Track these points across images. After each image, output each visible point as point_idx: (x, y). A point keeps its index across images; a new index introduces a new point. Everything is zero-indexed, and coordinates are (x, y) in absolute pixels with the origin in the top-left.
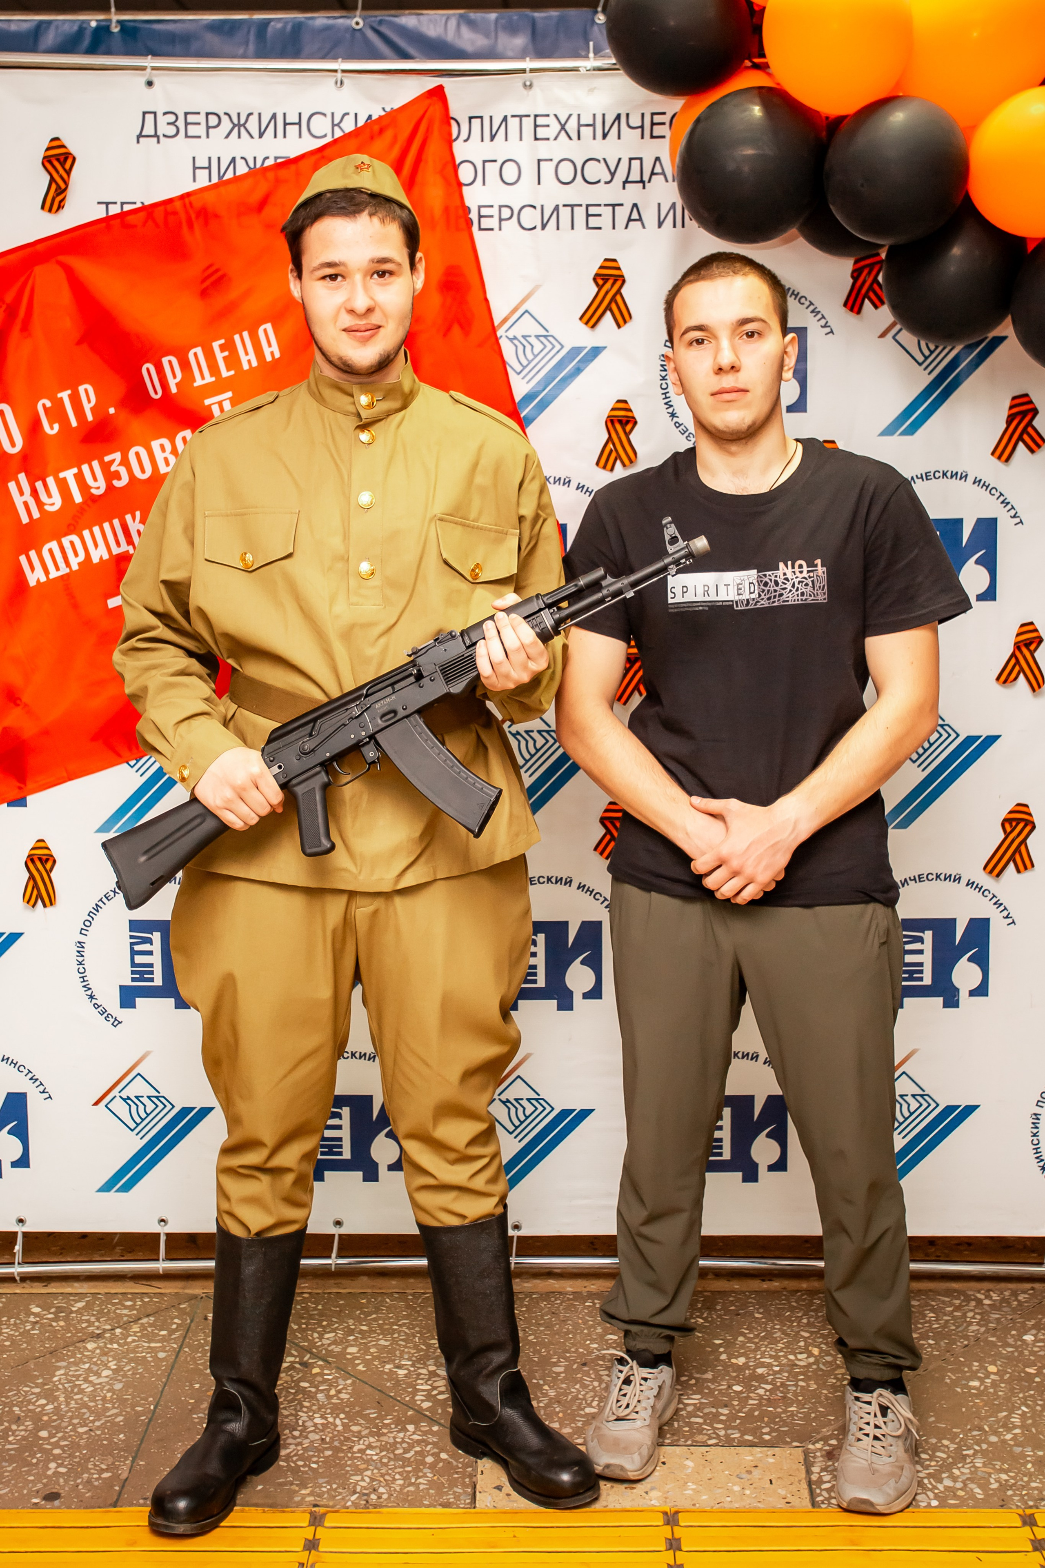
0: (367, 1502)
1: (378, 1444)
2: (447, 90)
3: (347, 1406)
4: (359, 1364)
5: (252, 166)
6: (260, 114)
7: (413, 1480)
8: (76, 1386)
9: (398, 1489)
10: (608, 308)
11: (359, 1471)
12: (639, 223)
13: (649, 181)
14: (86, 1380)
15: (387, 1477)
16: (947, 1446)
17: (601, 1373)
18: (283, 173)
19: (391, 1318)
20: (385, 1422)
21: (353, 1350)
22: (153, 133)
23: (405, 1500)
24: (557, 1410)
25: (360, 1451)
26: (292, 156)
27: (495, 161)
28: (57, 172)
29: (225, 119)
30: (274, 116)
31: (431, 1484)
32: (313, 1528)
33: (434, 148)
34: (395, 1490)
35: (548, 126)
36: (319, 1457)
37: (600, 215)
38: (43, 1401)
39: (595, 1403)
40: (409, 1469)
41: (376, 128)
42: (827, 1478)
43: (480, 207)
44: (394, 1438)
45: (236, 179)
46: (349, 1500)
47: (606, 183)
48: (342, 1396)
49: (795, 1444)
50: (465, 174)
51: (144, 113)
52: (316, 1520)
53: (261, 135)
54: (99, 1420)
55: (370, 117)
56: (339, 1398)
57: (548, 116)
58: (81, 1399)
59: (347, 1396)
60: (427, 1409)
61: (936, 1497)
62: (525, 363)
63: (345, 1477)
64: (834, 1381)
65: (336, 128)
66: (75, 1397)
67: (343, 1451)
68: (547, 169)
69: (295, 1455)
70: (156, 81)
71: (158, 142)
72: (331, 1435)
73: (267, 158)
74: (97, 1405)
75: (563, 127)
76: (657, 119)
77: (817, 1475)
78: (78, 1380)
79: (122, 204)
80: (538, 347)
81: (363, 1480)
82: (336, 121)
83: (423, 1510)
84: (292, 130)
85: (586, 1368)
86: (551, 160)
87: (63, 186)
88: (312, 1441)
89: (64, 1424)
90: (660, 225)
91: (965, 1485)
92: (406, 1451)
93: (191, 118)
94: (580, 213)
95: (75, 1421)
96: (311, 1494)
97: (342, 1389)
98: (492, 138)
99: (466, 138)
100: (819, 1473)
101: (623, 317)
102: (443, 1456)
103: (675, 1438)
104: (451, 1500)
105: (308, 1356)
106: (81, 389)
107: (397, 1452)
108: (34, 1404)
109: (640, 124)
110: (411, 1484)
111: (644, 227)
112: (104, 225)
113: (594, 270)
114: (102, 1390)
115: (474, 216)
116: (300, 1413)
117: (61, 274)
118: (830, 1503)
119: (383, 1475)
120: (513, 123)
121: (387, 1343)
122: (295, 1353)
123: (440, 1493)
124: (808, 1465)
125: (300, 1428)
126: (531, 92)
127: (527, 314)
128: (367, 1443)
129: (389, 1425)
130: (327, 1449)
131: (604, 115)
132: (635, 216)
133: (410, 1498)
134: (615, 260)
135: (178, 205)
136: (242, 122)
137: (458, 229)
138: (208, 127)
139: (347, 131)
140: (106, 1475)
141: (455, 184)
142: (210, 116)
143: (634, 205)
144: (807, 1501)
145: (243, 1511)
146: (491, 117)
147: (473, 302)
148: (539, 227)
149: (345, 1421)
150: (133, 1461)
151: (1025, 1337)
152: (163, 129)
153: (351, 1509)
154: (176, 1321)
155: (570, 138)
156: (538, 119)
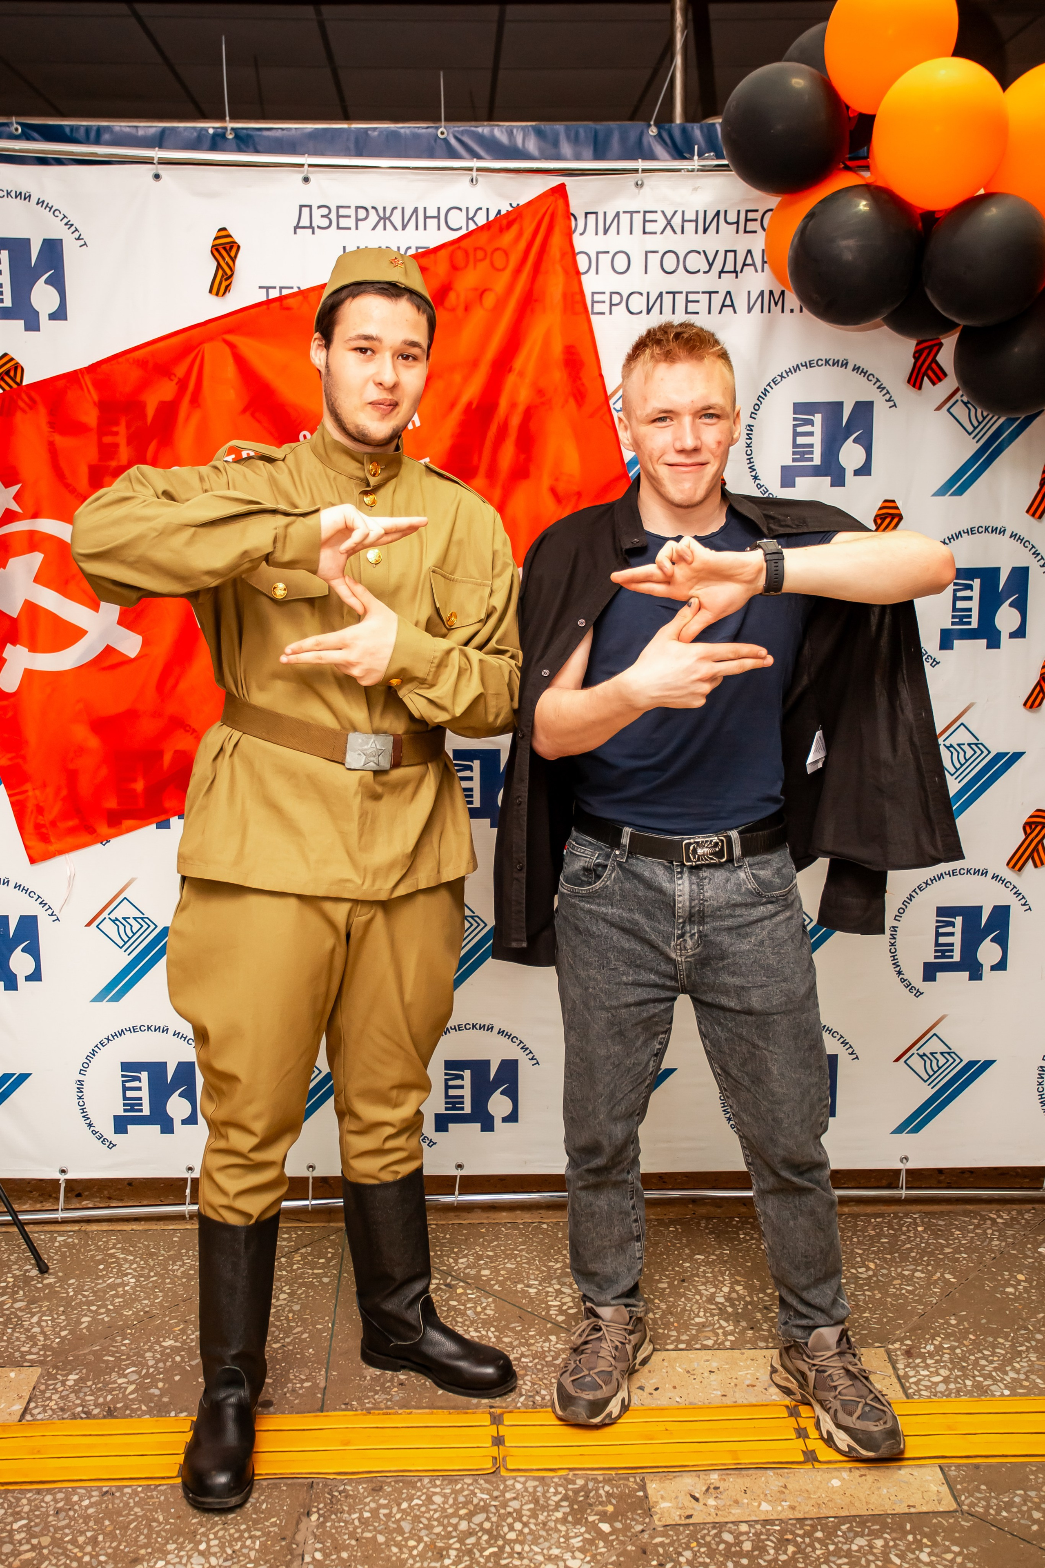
0: (534, 1402)
1: (530, 1353)
2: (567, 188)
3: (494, 1321)
4: (494, 1285)
6: (403, 209)
12: (731, 308)
13: (741, 272)
15: (545, 1381)
16: (1003, 1344)
17: (700, 1288)
19: (511, 1244)
20: (530, 1333)
21: (486, 1272)
22: (308, 225)
24: (671, 1320)
26: (432, 246)
27: (608, 252)
28: (224, 259)
29: (372, 212)
30: (416, 210)
32: (495, 1426)
33: (556, 240)
35: (656, 221)
37: (698, 302)
39: (702, 1314)
41: (505, 222)
42: (912, 1373)
44: (542, 1347)
46: (520, 1401)
47: (705, 272)
48: (488, 1312)
49: (877, 1345)
50: (582, 263)
51: (301, 207)
52: (497, 1420)
53: (404, 227)
54: (289, 1337)
55: (499, 211)
56: (485, 1314)
57: (656, 212)
59: (492, 1312)
60: (563, 1322)
61: (1007, 1387)
65: (470, 222)
68: (654, 259)
70: (311, 177)
71: (313, 233)
73: (410, 248)
74: (282, 1325)
75: (669, 223)
76: (751, 216)
77: (903, 1371)
79: (281, 288)
81: (527, 1384)
82: (470, 216)
84: (432, 223)
85: (686, 1284)
86: (658, 252)
87: (229, 271)
90: (750, 310)
91: (1028, 1377)
93: (342, 212)
94: (681, 299)
97: (486, 1306)
99: (582, 231)
100: (904, 1369)
105: (450, 1278)
107: (549, 1359)
109: (736, 220)
111: (735, 312)
112: (265, 307)
114: (283, 1311)
115: (589, 301)
117: (226, 351)
118: (920, 1395)
119: (541, 1380)
120: (625, 219)
121: (513, 1266)
122: (439, 1276)
124: (893, 1364)
126: (642, 191)
128: (519, 1352)
129: (534, 1336)
131: (705, 212)
132: (728, 302)
136: (388, 215)
137: (574, 313)
138: (357, 220)
139: (480, 224)
140: (307, 1384)
141: (573, 272)
142: (359, 210)
143: (729, 293)
144: (901, 1394)
145: (432, 1413)
146: (605, 213)
147: (586, 378)
148: (645, 311)
149: (497, 1333)
150: (327, 1372)
151: (1039, 1250)
152: (318, 221)
153: (522, 1410)
154: (330, 1250)
155: (675, 232)
156: (647, 214)
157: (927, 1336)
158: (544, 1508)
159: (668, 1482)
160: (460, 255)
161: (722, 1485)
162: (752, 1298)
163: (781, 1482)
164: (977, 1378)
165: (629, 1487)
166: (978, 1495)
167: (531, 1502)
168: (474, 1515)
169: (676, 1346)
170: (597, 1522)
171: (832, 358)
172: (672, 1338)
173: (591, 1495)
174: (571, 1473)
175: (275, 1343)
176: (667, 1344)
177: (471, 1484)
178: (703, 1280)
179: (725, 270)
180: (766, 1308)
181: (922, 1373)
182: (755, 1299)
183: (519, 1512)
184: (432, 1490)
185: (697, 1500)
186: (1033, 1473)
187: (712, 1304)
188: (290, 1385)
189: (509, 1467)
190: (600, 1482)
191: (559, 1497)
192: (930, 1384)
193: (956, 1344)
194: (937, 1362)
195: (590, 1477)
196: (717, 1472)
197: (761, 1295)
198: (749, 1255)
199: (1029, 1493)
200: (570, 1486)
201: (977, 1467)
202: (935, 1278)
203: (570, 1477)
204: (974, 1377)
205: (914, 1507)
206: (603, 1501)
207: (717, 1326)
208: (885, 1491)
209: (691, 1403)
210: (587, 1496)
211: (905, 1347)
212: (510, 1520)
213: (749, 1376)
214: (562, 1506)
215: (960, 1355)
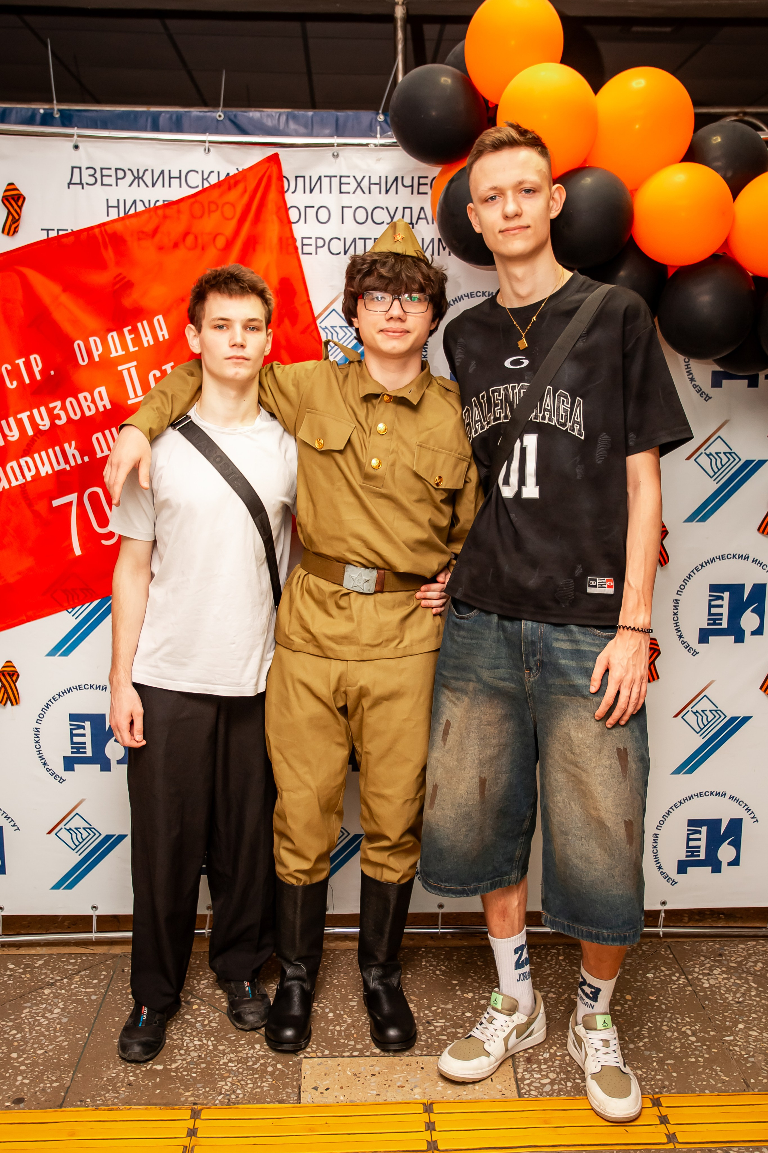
0: (229, 1100)
1: (236, 1058)
2: (280, 157)
3: (215, 1032)
5: (147, 206)
6: (152, 171)
7: (259, 1084)
8: (36, 1020)
9: (249, 1090)
11: (224, 1078)
13: (416, 223)
14: (43, 1016)
15: (242, 1082)
18: (168, 211)
20: (241, 1042)
22: (79, 182)
23: (254, 1099)
24: (353, 1032)
25: (224, 1064)
26: (175, 199)
27: (313, 207)
28: (13, 207)
29: (129, 173)
30: (162, 172)
31: (271, 1086)
32: (193, 1120)
33: (273, 195)
34: (247, 1091)
35: (349, 184)
36: (197, 1068)
38: (14, 1032)
40: (257, 1076)
41: (232, 182)
42: (527, 1077)
43: (303, 238)
44: (247, 1054)
45: (137, 214)
46: (217, 1099)
48: (213, 1025)
50: (293, 215)
51: (73, 168)
52: (195, 1115)
53: (154, 185)
54: (51, 1045)
55: (228, 174)
56: (210, 1026)
57: (349, 177)
58: (40, 1030)
59: (216, 1025)
63: (215, 1082)
65: (205, 182)
66: (36, 1028)
67: (213, 1064)
68: (349, 213)
69: (181, 1068)
70: (81, 145)
71: (83, 188)
72: (205, 1053)
73: (158, 201)
74: (50, 1034)
75: (359, 185)
76: (422, 181)
77: (521, 1074)
78: (38, 1016)
79: (58, 230)
80: (341, 334)
81: (226, 1085)
82: (205, 177)
83: (266, 1105)
84: (175, 182)
86: (351, 207)
87: (17, 217)
88: (193, 1058)
89: (28, 1048)
92: (255, 1063)
93: (105, 172)
95: (36, 1046)
96: (192, 1095)
97: (213, 1020)
98: (311, 191)
99: (293, 190)
102: (279, 1066)
103: (429, 1050)
104: (285, 1098)
105: (191, 996)
106: (32, 357)
107: (249, 1064)
108: (8, 1034)
109: (411, 184)
110: (258, 1087)
114: (53, 1023)
115: (299, 244)
116: (185, 1037)
117: (16, 278)
118: (530, 1094)
119: (239, 1081)
120: (325, 181)
123: (277, 1093)
124: (513, 1068)
125: (185, 1048)
126: (338, 160)
127: (334, 312)
128: (228, 1058)
129: (243, 1044)
130: (202, 1063)
131: (387, 177)
133: (258, 1097)
135: (97, 231)
136: (141, 175)
137: (288, 253)
138: (117, 179)
139: (212, 183)
140: (55, 1084)
141: (286, 221)
142: (118, 171)
144: (515, 1093)
145: (146, 1109)
146: (310, 177)
147: (298, 302)
148: (342, 253)
149: (215, 1042)
150: (73, 1074)
151: (648, 975)
152: (86, 179)
153: (219, 1106)
154: (104, 973)
155: (364, 193)
156: (342, 179)
157: (546, 1046)
160: (197, 207)
162: (419, 1014)
164: (577, 1081)
169: (351, 1053)
171: (488, 290)
172: (349, 1047)
175: (40, 1049)
176: (345, 1052)
180: (428, 1022)
181: (536, 1076)
182: (422, 1015)
188: (42, 1085)
192: (539, 1085)
194: (549, 1067)
197: (427, 1012)
198: (425, 979)
202: (563, 998)
204: (574, 1080)
209: (351, 1101)
211: (527, 1055)
213: (401, 1079)
215: (568, 1062)
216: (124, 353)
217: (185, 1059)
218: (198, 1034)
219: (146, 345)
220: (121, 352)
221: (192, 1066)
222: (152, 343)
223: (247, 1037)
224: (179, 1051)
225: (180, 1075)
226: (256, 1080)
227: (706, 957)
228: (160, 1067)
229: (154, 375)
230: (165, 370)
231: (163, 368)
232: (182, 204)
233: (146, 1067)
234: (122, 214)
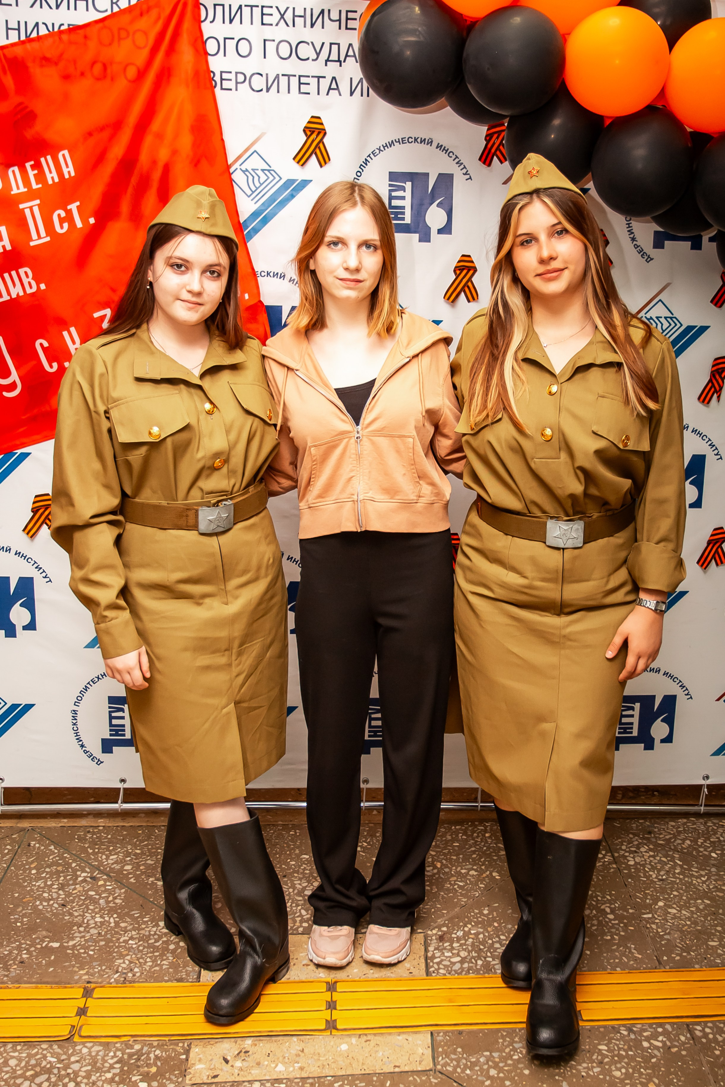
0: (125, 979)
1: (138, 936)
3: (119, 909)
4: (132, 878)
5: (51, 30)
7: (159, 962)
9: (148, 969)
10: (314, 152)
11: (122, 956)
12: (337, 91)
13: (344, 61)
15: (141, 960)
17: (295, 882)
18: (75, 37)
19: (158, 844)
20: (145, 920)
21: (128, 867)
23: (151, 977)
25: (124, 941)
26: (81, 24)
27: (233, 39)
31: (171, 965)
32: (85, 999)
33: (188, 25)
34: (145, 970)
35: (272, 15)
36: (95, 946)
37: (309, 84)
40: (157, 954)
42: (438, 954)
44: (150, 931)
45: (40, 39)
46: (113, 977)
47: (313, 60)
48: (118, 901)
49: (418, 931)
50: (211, 47)
52: (88, 993)
53: (58, 7)
56: (114, 903)
57: (271, 7)
59: (121, 901)
62: (254, 189)
63: (112, 960)
64: (449, 886)
65: (114, 5)
67: (112, 941)
68: (271, 47)
69: (79, 945)
72: (105, 930)
73: (62, 25)
75: (282, 16)
76: (350, 15)
77: (432, 953)
80: (263, 178)
81: (124, 963)
83: (164, 984)
84: (81, 4)
85: (286, 879)
86: (274, 41)
88: (92, 935)
90: (352, 94)
92: (156, 941)
94: (294, 81)
96: (87, 974)
97: (118, 896)
98: (231, 21)
99: (211, 20)
100: (433, 951)
101: (324, 160)
104: (184, 976)
105: (97, 872)
107: (150, 942)
109: (338, 18)
110: (157, 965)
111: (340, 95)
113: (304, 124)
115: (217, 78)
116: (86, 914)
118: (438, 973)
119: (138, 959)
120: (247, 11)
121: (153, 862)
122: (88, 870)
123: (176, 971)
124: (427, 946)
125: (85, 925)
127: (256, 154)
128: (130, 935)
129: (147, 922)
130: (102, 940)
131: (312, 9)
132: (334, 86)
133: (155, 975)
134: (319, 118)
137: (205, 88)
139: (123, 8)
141: (202, 52)
143: (334, 78)
144: (424, 972)
145: (36, 988)
146: (230, 5)
148: (265, 90)
149: (117, 919)
153: (114, 985)
154: (8, 847)
155: (288, 25)
156: (264, 9)
157: (461, 924)
158: (98, 1070)
159: (209, 1046)
161: (251, 1050)
163: (302, 1045)
164: (488, 959)
165: (175, 1051)
166: (453, 1056)
167: (89, 1064)
168: (37, 1076)
170: (138, 1081)
171: (420, 137)
173: (142, 1058)
174: (133, 1039)
177: (46, 1049)
178: (301, 876)
179: (330, 59)
181: (446, 954)
183: (76, 1073)
184: (12, 1054)
185: (227, 1061)
186: (503, 1037)
187: (301, 896)
189: (83, 1034)
190: (154, 1047)
191: (115, 1059)
192: (449, 963)
193: (481, 930)
194: (461, 945)
195: (148, 1043)
196: (252, 1038)
199: (494, 1054)
200: (128, 1051)
201: (460, 1033)
203: (131, 1042)
204: (485, 958)
205: (399, 1067)
206: (150, 1063)
207: (298, 914)
208: (381, 1053)
210: (138, 1059)
212: (66, 1080)
214: (114, 1068)
215: (481, 940)
216: (26, 190)
217: (84, 937)
218: (100, 911)
219: (50, 182)
220: (23, 189)
221: (90, 944)
222: (57, 180)
223: (152, 914)
224: (78, 928)
225: (76, 952)
226: (156, 959)
227: (635, 835)
228: (56, 945)
229: (59, 215)
230: (71, 209)
231: (69, 207)
232: (88, 29)
233: (42, 945)
234: (23, 38)
